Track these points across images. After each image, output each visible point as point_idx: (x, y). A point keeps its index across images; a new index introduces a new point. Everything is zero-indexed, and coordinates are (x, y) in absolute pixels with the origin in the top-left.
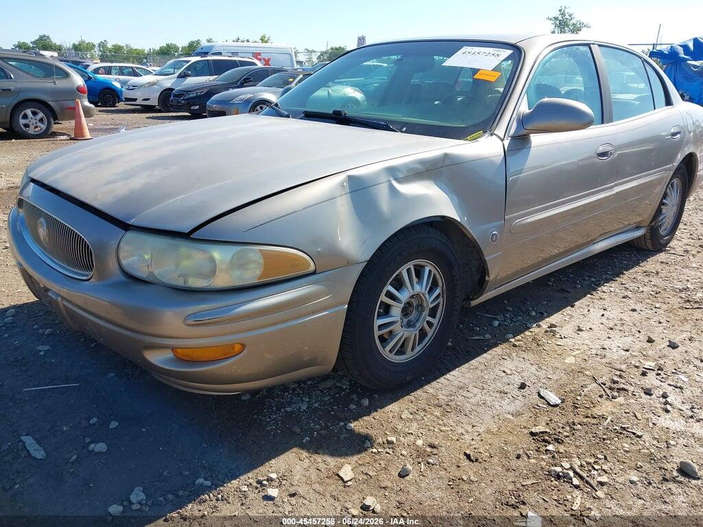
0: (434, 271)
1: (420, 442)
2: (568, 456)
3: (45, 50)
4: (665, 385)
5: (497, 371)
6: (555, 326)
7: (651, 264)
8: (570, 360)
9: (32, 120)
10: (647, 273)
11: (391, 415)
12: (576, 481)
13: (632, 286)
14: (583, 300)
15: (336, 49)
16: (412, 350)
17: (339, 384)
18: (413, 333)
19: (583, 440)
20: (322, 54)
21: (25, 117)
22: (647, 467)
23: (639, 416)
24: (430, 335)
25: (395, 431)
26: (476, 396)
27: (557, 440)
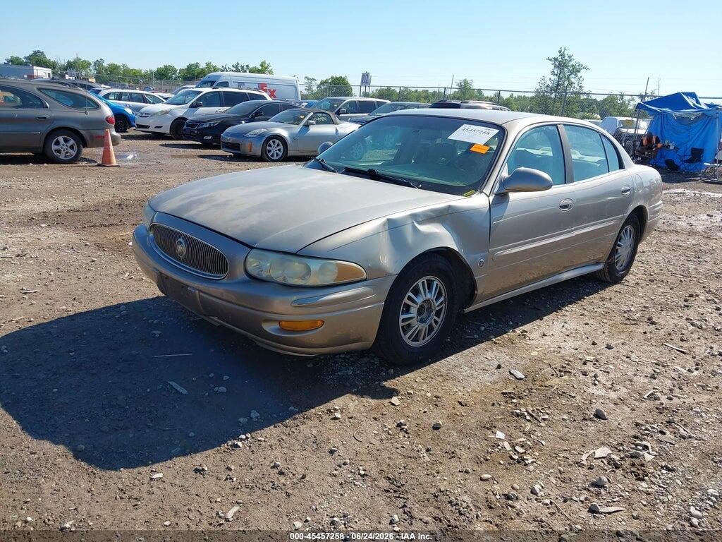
0: (439, 285)
1: (429, 395)
2: (525, 405)
3: (38, 66)
4: (598, 370)
5: (481, 358)
6: (527, 332)
7: (607, 292)
8: (534, 353)
9: (63, 146)
10: (603, 299)
11: (409, 379)
12: (528, 418)
13: (590, 308)
14: (550, 316)
15: (337, 78)
16: (423, 339)
17: (372, 361)
18: (424, 327)
19: (536, 397)
20: (323, 83)
21: (57, 143)
22: (575, 412)
23: (575, 386)
24: (435, 329)
25: (412, 388)
26: (466, 371)
27: (519, 397)
